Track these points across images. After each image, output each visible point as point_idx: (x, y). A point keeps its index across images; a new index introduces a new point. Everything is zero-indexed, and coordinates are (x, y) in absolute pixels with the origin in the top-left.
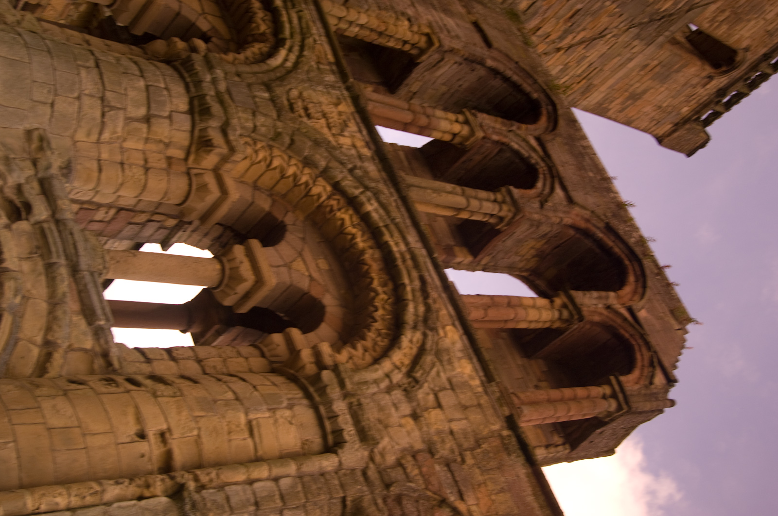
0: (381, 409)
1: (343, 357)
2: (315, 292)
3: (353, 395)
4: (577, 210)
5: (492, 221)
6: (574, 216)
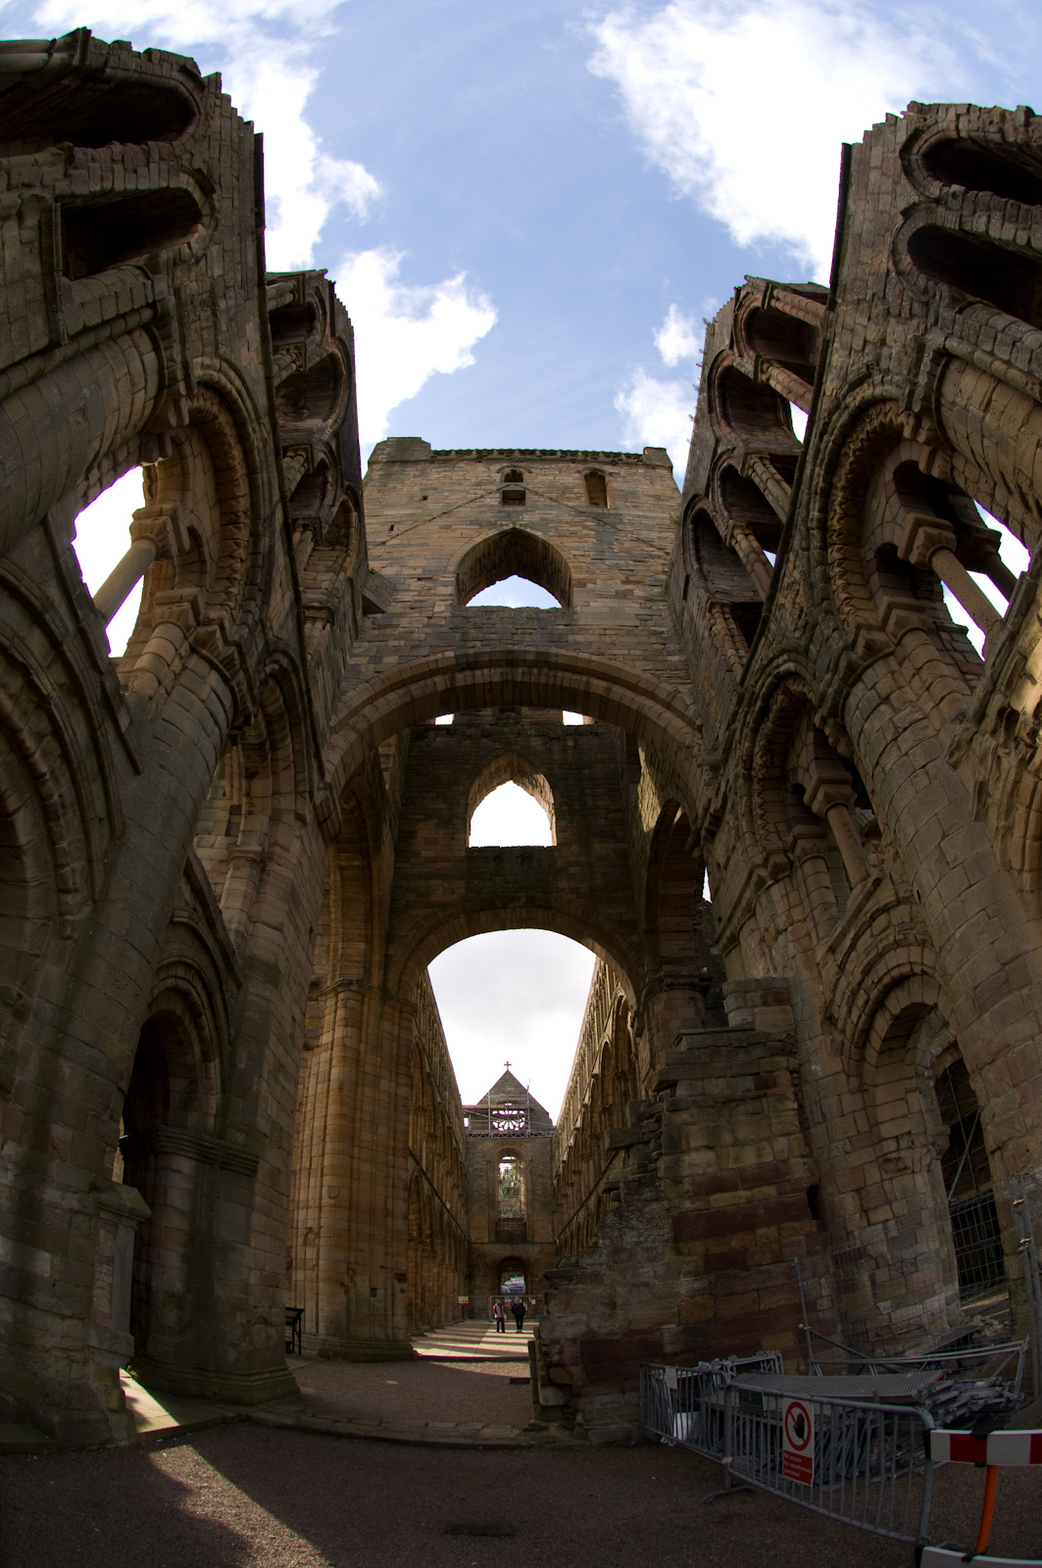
0: (900, 360)
1: (902, 419)
2: (892, 487)
3: (909, 381)
4: (719, 434)
5: (767, 462)
6: (724, 431)
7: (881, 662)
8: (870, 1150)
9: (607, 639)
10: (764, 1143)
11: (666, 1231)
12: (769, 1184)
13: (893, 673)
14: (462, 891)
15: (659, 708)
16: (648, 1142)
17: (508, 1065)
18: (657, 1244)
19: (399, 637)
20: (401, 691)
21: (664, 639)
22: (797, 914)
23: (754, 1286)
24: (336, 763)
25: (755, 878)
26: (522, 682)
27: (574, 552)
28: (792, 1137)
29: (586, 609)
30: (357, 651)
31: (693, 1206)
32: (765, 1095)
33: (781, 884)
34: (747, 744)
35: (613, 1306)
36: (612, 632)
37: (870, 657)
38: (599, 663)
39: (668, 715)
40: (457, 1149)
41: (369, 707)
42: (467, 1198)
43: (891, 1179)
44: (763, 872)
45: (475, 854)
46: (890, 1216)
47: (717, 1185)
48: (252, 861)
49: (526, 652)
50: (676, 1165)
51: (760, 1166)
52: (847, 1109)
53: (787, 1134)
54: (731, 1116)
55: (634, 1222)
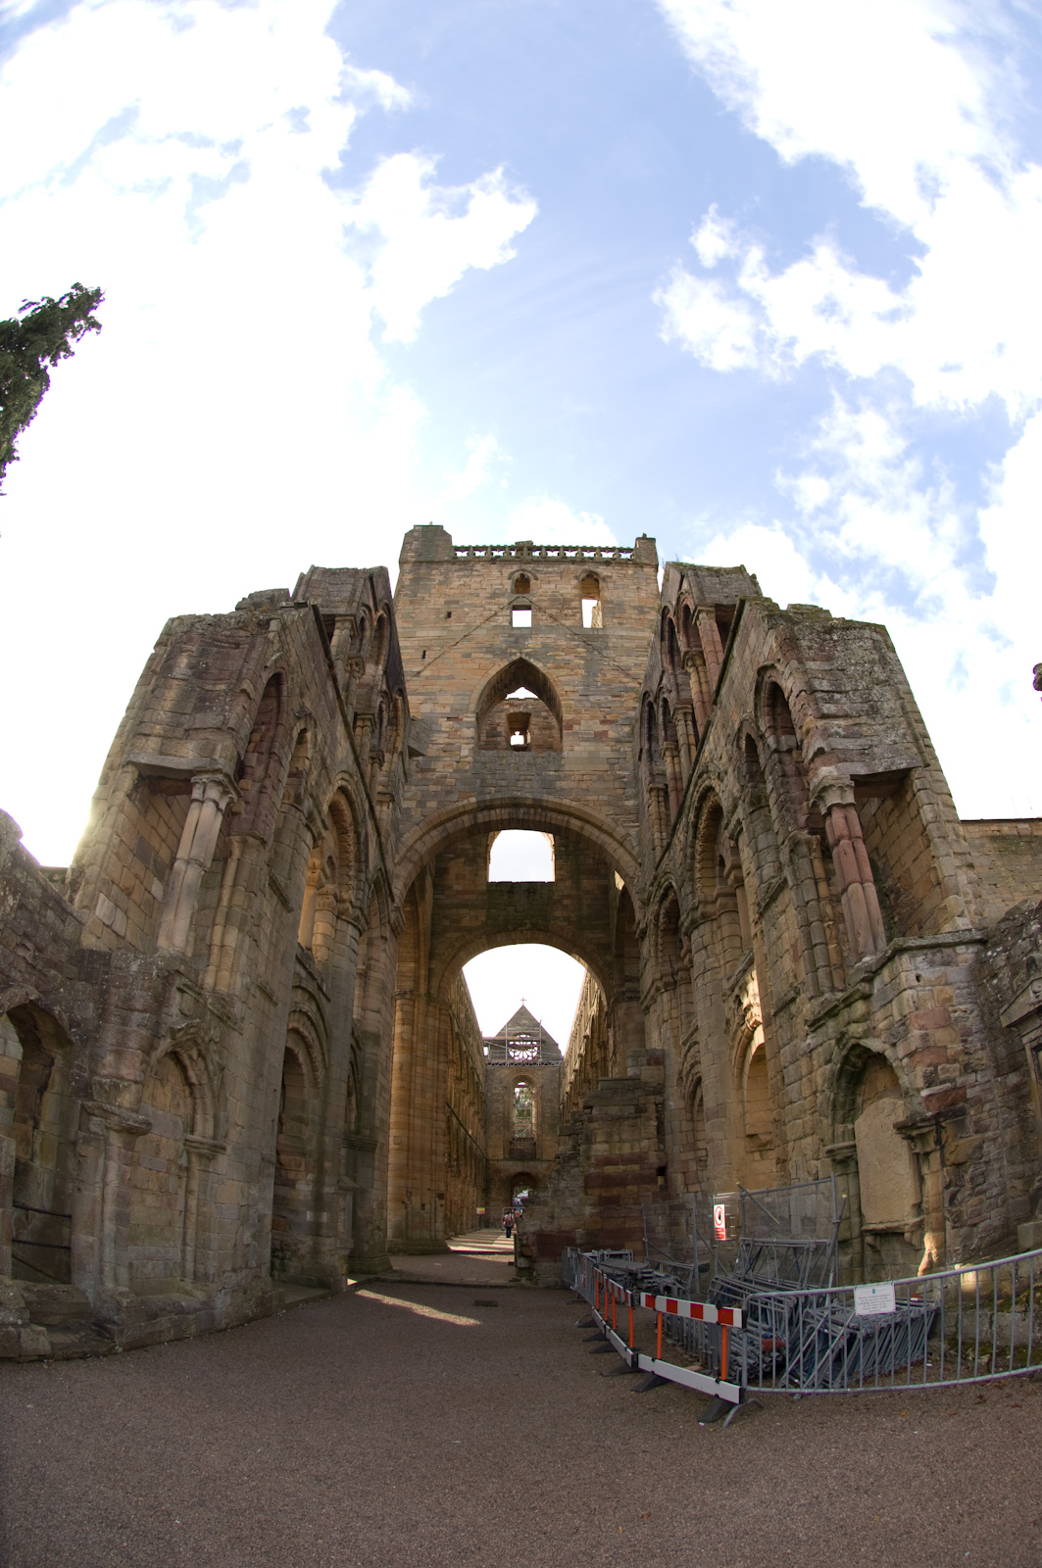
8: (692, 1153)
9: (584, 785)
10: (635, 1142)
11: (581, 1182)
12: (636, 1164)
14: (483, 918)
15: (615, 845)
16: (577, 1135)
18: (576, 1188)
19: (436, 783)
20: (440, 829)
21: (624, 783)
22: (674, 1013)
23: (623, 1215)
24: (400, 888)
25: (654, 986)
26: (523, 819)
27: (566, 688)
28: (652, 1140)
29: (570, 752)
30: (408, 795)
31: (595, 1171)
32: (640, 1117)
35: (553, 1217)
36: (588, 778)
38: (575, 808)
39: (621, 851)
41: (419, 843)
42: (485, 1122)
45: (494, 888)
47: (608, 1162)
49: (526, 798)
50: (589, 1149)
51: (632, 1154)
52: (684, 1129)
53: (648, 1139)
54: (620, 1126)
55: (565, 1177)
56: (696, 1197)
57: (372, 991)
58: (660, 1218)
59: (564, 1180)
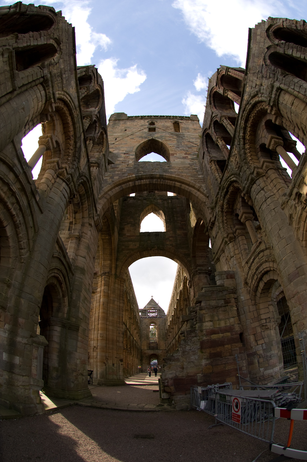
0: (266, 90)
1: (267, 107)
2: (264, 127)
3: (269, 96)
4: (213, 111)
5: (227, 119)
6: (214, 110)
7: (261, 178)
8: (258, 323)
9: (180, 171)
10: (227, 320)
11: (198, 346)
12: (229, 332)
13: (265, 181)
14: (138, 245)
15: (196, 191)
16: (193, 319)
17: (152, 297)
18: (196, 350)
19: (119, 171)
20: (119, 187)
21: (197, 170)
22: (237, 252)
23: (224, 363)
24: (100, 208)
25: (224, 241)
26: (155, 184)
27: (170, 145)
28: (235, 318)
29: (174, 162)
30: (106, 175)
31: (206, 338)
32: (227, 305)
33: (232, 243)
34: (222, 202)
35: (183, 368)
36: (182, 169)
37: (258, 176)
38: (178, 178)
39: (199, 193)
40: (137, 322)
41: (110, 192)
42: (140, 337)
43: (264, 331)
44: (227, 239)
45: (142, 234)
46: (264, 342)
47: (213, 332)
48: (76, 238)
49: (156, 174)
50: (201, 327)
51: (226, 327)
52: (251, 310)
53: (234, 317)
54: (217, 312)
55: (189, 343)
56: (262, 346)
57: (82, 247)
58: (244, 361)
59: (188, 345)
